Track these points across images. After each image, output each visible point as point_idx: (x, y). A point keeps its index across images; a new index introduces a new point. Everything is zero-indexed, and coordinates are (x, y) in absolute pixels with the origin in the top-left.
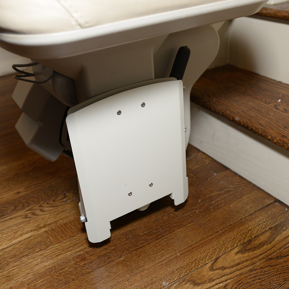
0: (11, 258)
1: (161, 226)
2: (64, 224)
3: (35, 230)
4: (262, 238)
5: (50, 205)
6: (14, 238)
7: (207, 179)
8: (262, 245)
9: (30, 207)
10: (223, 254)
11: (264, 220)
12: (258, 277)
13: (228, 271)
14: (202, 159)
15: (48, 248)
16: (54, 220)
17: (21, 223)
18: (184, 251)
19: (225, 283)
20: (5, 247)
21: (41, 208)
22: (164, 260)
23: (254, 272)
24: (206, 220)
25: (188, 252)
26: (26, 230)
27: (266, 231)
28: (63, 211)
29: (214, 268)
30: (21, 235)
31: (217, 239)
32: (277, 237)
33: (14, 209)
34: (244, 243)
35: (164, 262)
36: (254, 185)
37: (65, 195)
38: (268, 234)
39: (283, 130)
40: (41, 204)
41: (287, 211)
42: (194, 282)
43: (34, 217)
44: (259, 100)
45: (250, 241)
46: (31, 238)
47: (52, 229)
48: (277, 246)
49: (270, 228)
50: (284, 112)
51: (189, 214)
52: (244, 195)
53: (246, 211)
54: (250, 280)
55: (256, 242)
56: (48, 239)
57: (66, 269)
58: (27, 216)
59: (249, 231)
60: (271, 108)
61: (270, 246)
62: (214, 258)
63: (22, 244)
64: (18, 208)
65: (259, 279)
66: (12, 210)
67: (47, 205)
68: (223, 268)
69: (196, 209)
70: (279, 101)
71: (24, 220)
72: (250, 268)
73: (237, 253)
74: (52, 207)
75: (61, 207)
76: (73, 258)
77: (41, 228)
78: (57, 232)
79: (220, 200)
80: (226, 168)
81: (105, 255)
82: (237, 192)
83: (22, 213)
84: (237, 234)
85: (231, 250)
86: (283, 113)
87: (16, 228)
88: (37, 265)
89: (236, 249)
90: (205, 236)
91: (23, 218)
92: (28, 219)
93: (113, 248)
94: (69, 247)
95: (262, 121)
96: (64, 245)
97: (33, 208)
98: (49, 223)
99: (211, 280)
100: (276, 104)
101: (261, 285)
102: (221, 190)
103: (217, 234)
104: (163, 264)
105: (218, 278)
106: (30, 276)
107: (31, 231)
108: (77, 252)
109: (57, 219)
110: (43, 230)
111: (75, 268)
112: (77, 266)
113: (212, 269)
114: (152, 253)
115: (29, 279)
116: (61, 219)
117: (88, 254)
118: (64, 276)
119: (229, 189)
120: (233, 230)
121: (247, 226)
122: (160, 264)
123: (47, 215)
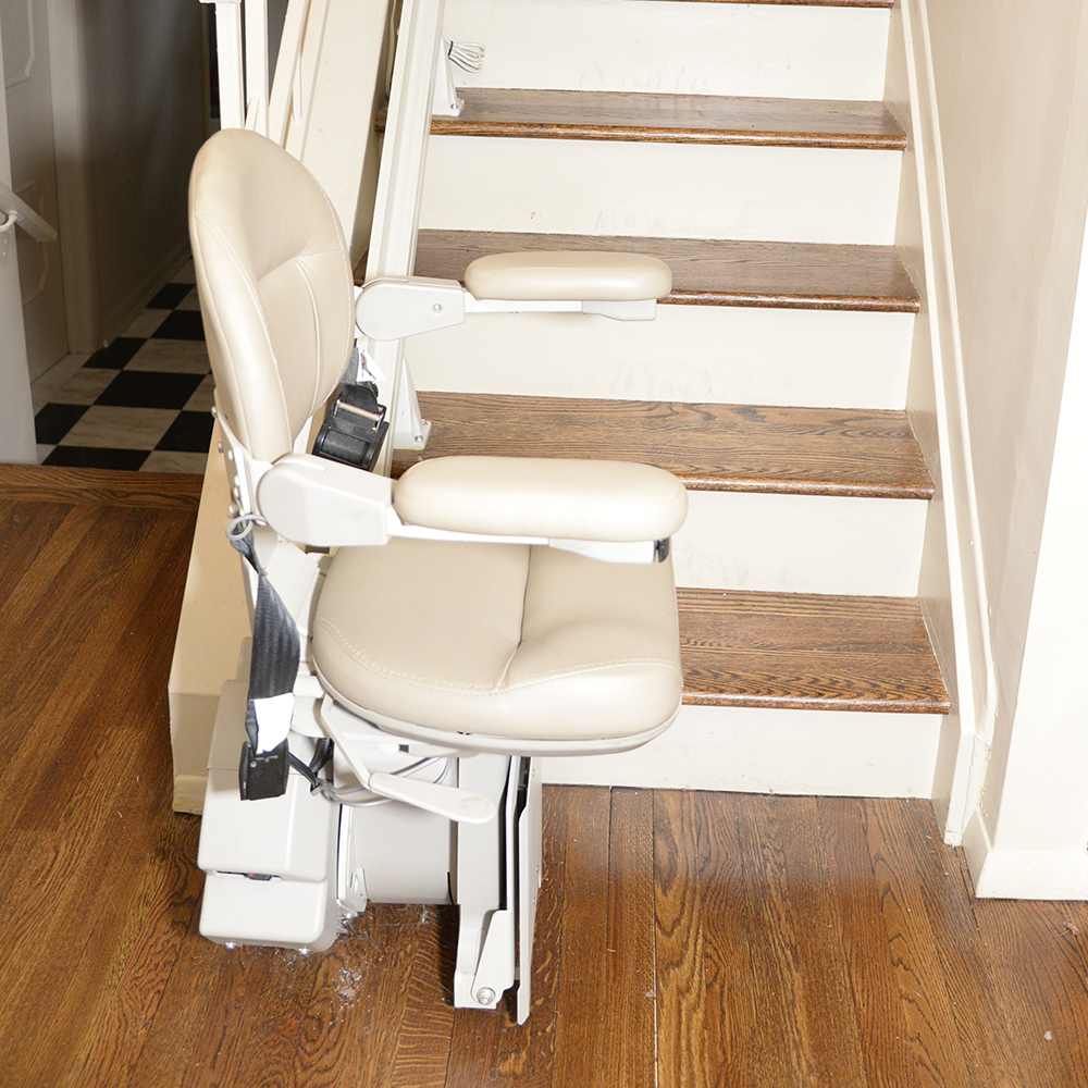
4: (663, 853)
5: (320, 1052)
8: (672, 861)
10: (654, 908)
11: (635, 827)
12: (718, 902)
13: (684, 921)
16: (374, 1064)
18: (611, 941)
19: (700, 935)
21: (314, 1069)
22: (608, 971)
23: (708, 899)
24: (574, 881)
25: (615, 938)
27: (654, 841)
28: (360, 1041)
29: (669, 930)
31: (621, 894)
32: (673, 838)
34: (654, 875)
35: (611, 974)
37: (312, 1018)
38: (660, 842)
40: (298, 1064)
42: (672, 964)
45: (656, 867)
47: (399, 1075)
48: (688, 850)
49: (654, 833)
53: (600, 830)
54: (716, 911)
55: (662, 863)
59: (638, 855)
61: (681, 856)
62: (652, 920)
65: (721, 902)
67: (315, 1056)
68: (677, 922)
72: (698, 897)
73: (665, 892)
74: (328, 1051)
75: (346, 1037)
78: (414, 1072)
84: (633, 870)
85: (654, 895)
89: (656, 889)
90: (605, 903)
97: (301, 1081)
99: (685, 946)
101: (731, 907)
103: (613, 889)
104: (614, 976)
105: (688, 938)
113: (669, 934)
121: (627, 850)
122: (611, 980)
123: (348, 1067)
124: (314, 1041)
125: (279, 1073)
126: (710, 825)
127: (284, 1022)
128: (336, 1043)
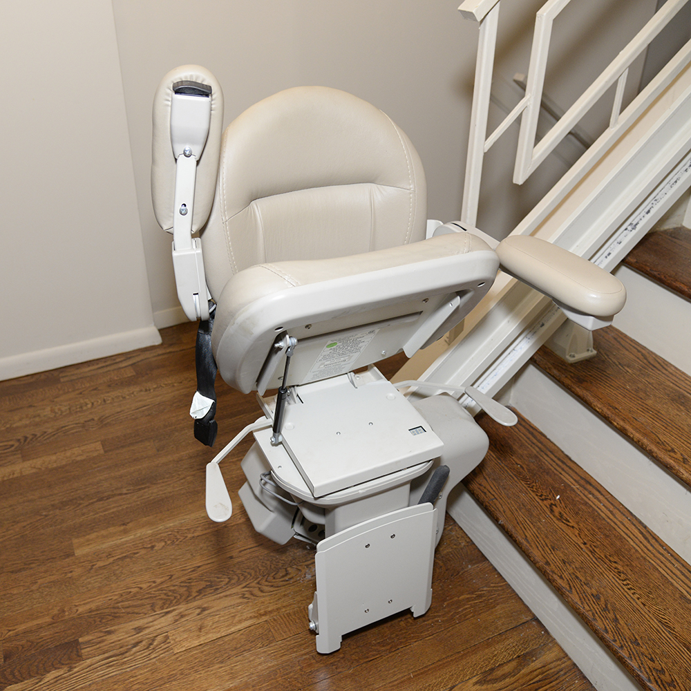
0: (233, 651)
1: (397, 635)
2: (287, 614)
3: (255, 617)
4: (507, 669)
5: (270, 584)
6: (233, 624)
7: (459, 573)
8: (505, 676)
9: (247, 583)
10: (460, 683)
11: (514, 645)
14: (458, 538)
15: (271, 645)
16: (275, 607)
17: (239, 605)
18: (418, 672)
20: (223, 634)
21: (260, 586)
22: (396, 680)
24: (449, 634)
25: (422, 673)
26: (245, 616)
27: (513, 660)
28: (285, 595)
30: (240, 622)
31: (456, 662)
32: (523, 669)
33: (229, 582)
34: (485, 672)
35: (396, 683)
36: (513, 591)
37: (286, 571)
38: (514, 663)
39: (549, 552)
40: (259, 579)
41: (543, 635)
43: (253, 598)
44: (533, 491)
45: (492, 670)
46: (252, 628)
47: (274, 620)
48: (520, 681)
49: (519, 657)
50: (558, 519)
51: (430, 622)
52: (498, 604)
53: (497, 628)
55: (499, 672)
56: (270, 633)
57: (291, 674)
58: (244, 594)
59: (494, 656)
60: (545, 508)
61: (513, 679)
62: (449, 686)
63: (242, 634)
64: (233, 581)
66: (227, 584)
67: (267, 583)
69: (439, 616)
70: (558, 497)
71: (241, 600)
73: (476, 683)
74: (272, 586)
75: (283, 589)
76: (298, 661)
77: (261, 615)
78: (280, 625)
79: (469, 608)
80: (484, 558)
81: (332, 664)
82: (491, 599)
83: (237, 589)
84: (480, 659)
85: (469, 679)
86: (557, 522)
87: (233, 610)
88: (260, 664)
89: (475, 678)
90: (444, 656)
91: (240, 597)
92: (246, 600)
93: (341, 656)
94: (294, 647)
95: (529, 532)
96: (288, 643)
97: (251, 585)
98: (270, 609)
100: (552, 502)
102: (472, 593)
103: (457, 656)
104: (394, 686)
106: (254, 677)
107: (251, 618)
108: (302, 655)
109: (279, 606)
110: (264, 618)
111: (301, 674)
112: (303, 673)
114: (383, 670)
115: (254, 680)
116: (284, 607)
117: (314, 659)
118: (289, 682)
119: (483, 592)
120: (476, 653)
121: (494, 649)
122: (390, 685)
123: (267, 598)
124: (274, 578)
125: (251, 576)
126: (551, 684)
127: (278, 562)
128: (278, 587)
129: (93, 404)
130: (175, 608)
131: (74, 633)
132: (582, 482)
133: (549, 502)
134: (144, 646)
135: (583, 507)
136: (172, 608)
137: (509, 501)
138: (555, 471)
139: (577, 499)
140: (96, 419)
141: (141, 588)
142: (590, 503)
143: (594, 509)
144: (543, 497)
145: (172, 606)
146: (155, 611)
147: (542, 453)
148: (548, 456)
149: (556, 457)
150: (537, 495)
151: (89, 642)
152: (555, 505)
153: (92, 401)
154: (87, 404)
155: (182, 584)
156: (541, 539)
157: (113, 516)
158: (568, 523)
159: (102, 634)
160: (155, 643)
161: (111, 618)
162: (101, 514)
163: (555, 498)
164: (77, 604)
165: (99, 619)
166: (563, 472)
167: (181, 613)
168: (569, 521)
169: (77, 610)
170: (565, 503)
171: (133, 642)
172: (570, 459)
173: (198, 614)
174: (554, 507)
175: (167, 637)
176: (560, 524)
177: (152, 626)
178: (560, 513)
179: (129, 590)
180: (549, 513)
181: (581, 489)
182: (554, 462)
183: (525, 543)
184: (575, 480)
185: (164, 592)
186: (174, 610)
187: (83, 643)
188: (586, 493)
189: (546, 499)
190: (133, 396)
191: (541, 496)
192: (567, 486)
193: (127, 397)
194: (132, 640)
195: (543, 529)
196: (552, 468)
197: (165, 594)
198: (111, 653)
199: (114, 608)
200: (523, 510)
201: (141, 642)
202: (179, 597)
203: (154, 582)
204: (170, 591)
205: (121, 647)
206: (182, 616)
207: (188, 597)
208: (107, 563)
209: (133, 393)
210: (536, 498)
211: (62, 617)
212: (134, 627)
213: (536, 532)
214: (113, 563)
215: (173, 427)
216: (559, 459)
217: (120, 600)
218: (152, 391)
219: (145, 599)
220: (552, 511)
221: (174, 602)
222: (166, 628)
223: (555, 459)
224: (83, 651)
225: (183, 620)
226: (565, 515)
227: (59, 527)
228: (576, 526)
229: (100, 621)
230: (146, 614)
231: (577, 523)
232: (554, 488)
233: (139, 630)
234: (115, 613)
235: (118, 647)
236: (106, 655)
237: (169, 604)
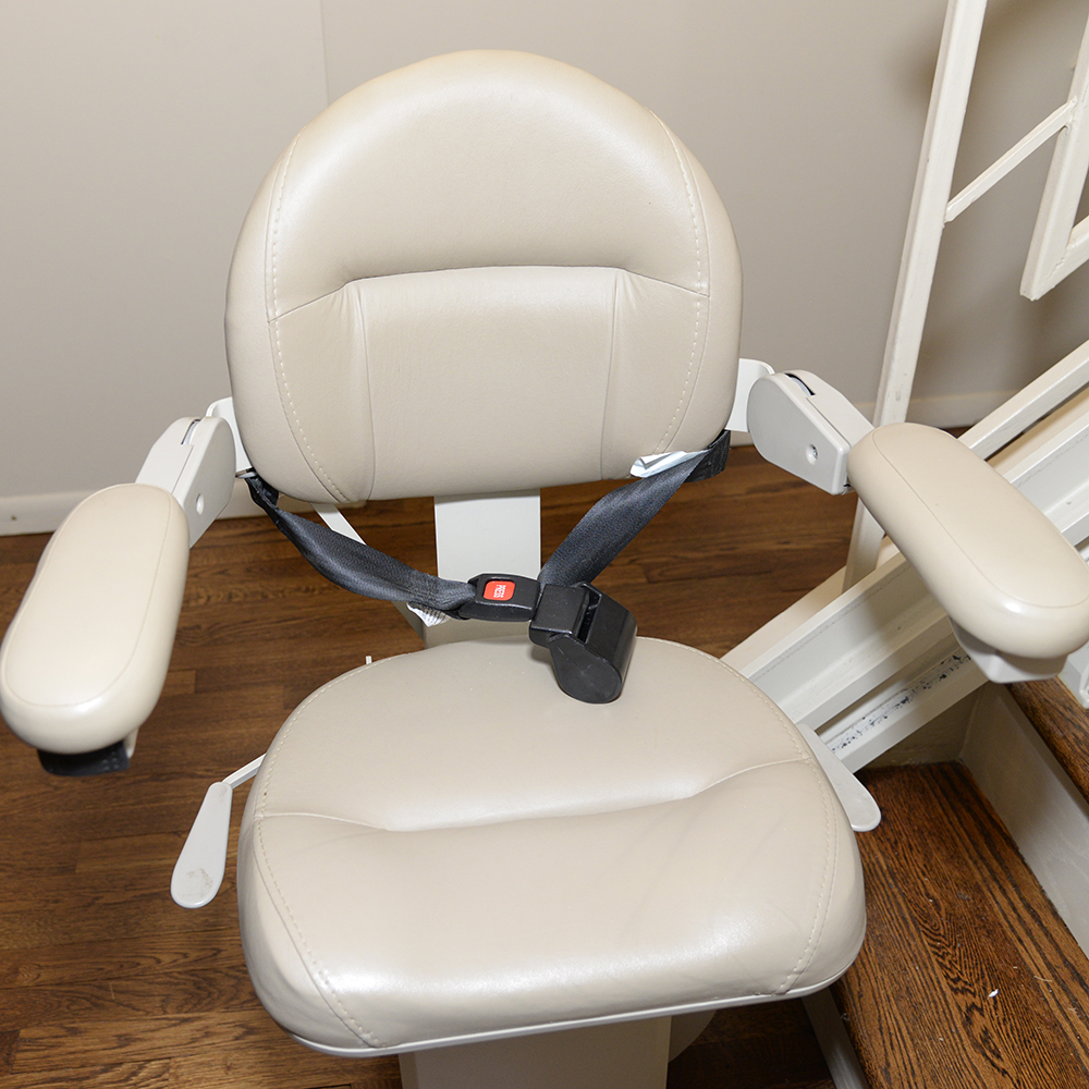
44: (941, 964)
50: (975, 1045)
60: (955, 1011)
70: (994, 994)
86: (970, 1049)
100: (977, 1001)
129: (209, 598)
130: (202, 1014)
131: (17, 1017)
132: (1064, 973)
133: (970, 999)
134: (123, 1073)
135: (1045, 1032)
136: (196, 1015)
137: (879, 975)
138: (1009, 933)
139: (1038, 1009)
140: (204, 627)
141: (159, 961)
142: (1065, 1025)
143: (1069, 1044)
144: (960, 985)
145: (199, 1011)
146: (165, 1012)
147: (994, 885)
148: (1004, 893)
149: (1022, 899)
150: (947, 977)
151: (33, 1040)
152: (981, 1010)
153: (211, 593)
154: (199, 597)
155: (231, 973)
156: (919, 1079)
157: (164, 812)
158: (996, 1061)
159: (62, 1032)
160: (142, 1074)
161: (88, 1005)
162: (147, 806)
163: (987, 994)
164: (42, 964)
165: (67, 1003)
166: (1026, 940)
167: (207, 1027)
168: (999, 1057)
169: (39, 976)
170: (1006, 1011)
171: (106, 1061)
172: (1055, 913)
173: (237, 1039)
174: (976, 1013)
175: (167, 1068)
176: (976, 1057)
177: (150, 1040)
178: (986, 1032)
179: (137, 960)
180: (959, 1025)
181: (1056, 987)
182: (1015, 909)
183: (881, 1079)
184: (1048, 965)
185: (195, 978)
186: (199, 1018)
187: (24, 1040)
188: (1065, 1000)
189: (965, 990)
190: (280, 595)
191: (955, 981)
192: (1024, 972)
193: (271, 597)
194: (107, 1056)
195: (933, 1058)
196: (1005, 923)
197: (195, 983)
198: (62, 1073)
199: (100, 987)
200: (903, 1004)
201: (120, 1064)
202: (216, 996)
203: (185, 956)
204: (205, 979)
205: (83, 1066)
206: (208, 1035)
207: (232, 999)
208: (122, 900)
209: (282, 592)
210: (944, 982)
211: (11, 982)
212: (118, 1033)
213: (914, 1060)
214: (131, 902)
215: (328, 668)
216: (1028, 907)
217: (116, 974)
218: (316, 592)
219: (157, 983)
220: (968, 1021)
221: (205, 1002)
222: (170, 1050)
223: (1019, 905)
224: (19, 1056)
225: (207, 1041)
226: (996, 1039)
227: (69, 813)
228: (1012, 1071)
229: (68, 1007)
230: (148, 1013)
231: (1018, 1067)
232: (991, 968)
233: (125, 1040)
234: (98, 998)
235: (78, 1063)
236: (53, 1074)
237: (195, 1005)
